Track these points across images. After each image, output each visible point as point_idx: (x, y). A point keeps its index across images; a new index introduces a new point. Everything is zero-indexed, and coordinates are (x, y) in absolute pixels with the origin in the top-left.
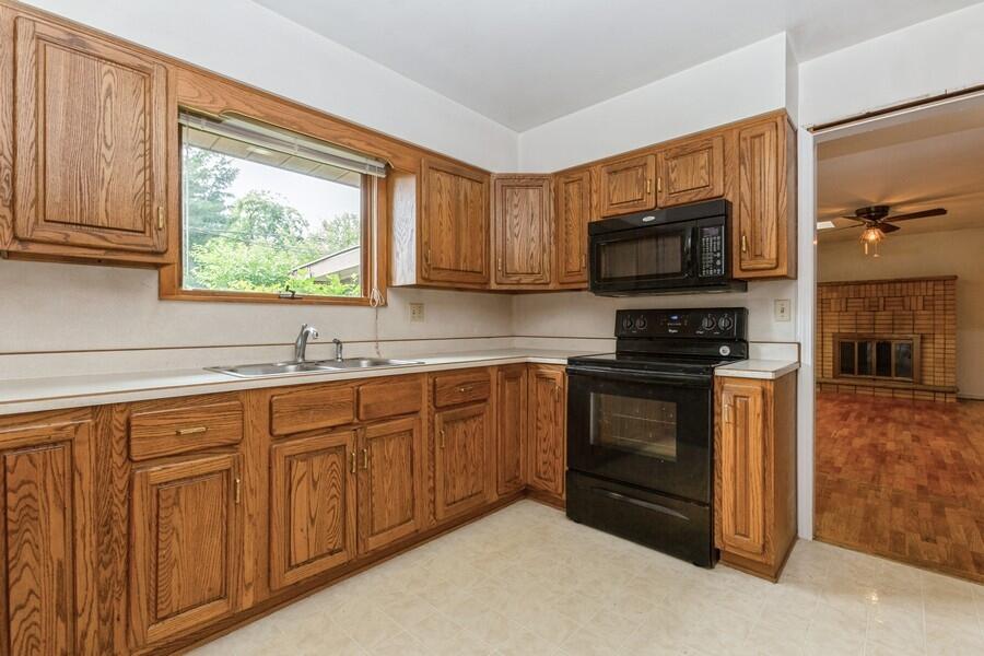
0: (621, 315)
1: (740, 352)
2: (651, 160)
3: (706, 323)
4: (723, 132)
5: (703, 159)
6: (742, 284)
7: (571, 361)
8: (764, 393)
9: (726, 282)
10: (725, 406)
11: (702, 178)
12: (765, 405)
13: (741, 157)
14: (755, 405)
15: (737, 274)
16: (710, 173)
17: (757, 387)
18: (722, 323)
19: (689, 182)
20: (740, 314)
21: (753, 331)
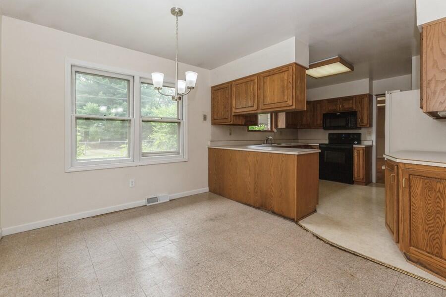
0: (330, 134)
1: (359, 143)
2: (339, 101)
3: (351, 136)
4: (356, 96)
5: (351, 102)
6: (360, 128)
7: (320, 144)
8: (363, 150)
9: (357, 128)
10: (355, 153)
11: (351, 106)
12: (363, 152)
13: (359, 102)
14: (361, 152)
15: (358, 126)
16: (353, 104)
17: (362, 149)
18: (355, 136)
19: (348, 106)
20: (359, 135)
21: (362, 138)
